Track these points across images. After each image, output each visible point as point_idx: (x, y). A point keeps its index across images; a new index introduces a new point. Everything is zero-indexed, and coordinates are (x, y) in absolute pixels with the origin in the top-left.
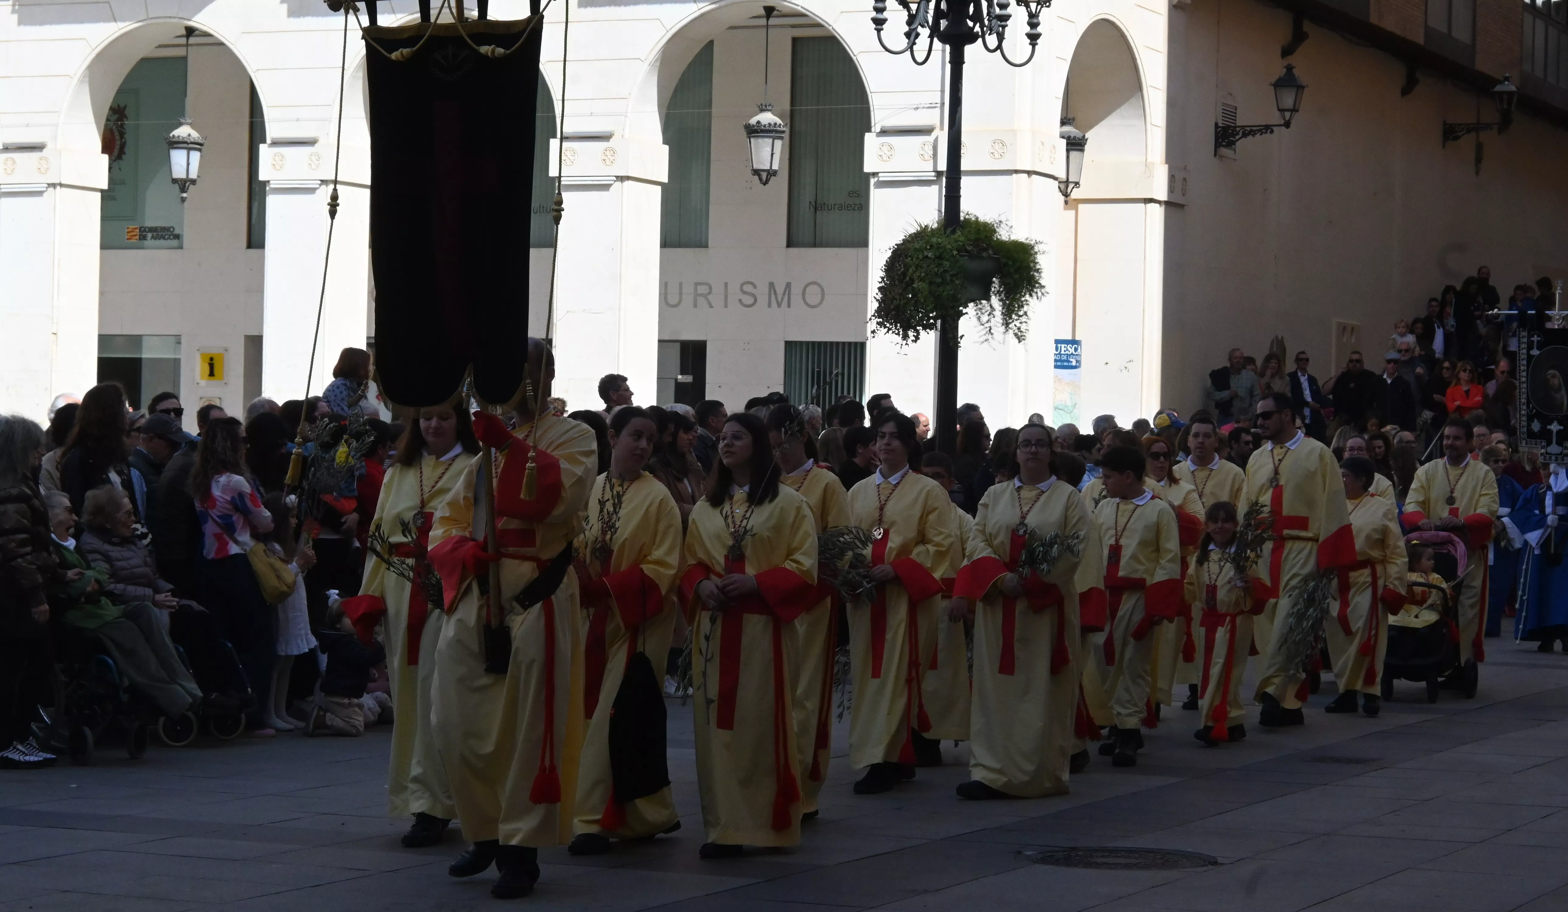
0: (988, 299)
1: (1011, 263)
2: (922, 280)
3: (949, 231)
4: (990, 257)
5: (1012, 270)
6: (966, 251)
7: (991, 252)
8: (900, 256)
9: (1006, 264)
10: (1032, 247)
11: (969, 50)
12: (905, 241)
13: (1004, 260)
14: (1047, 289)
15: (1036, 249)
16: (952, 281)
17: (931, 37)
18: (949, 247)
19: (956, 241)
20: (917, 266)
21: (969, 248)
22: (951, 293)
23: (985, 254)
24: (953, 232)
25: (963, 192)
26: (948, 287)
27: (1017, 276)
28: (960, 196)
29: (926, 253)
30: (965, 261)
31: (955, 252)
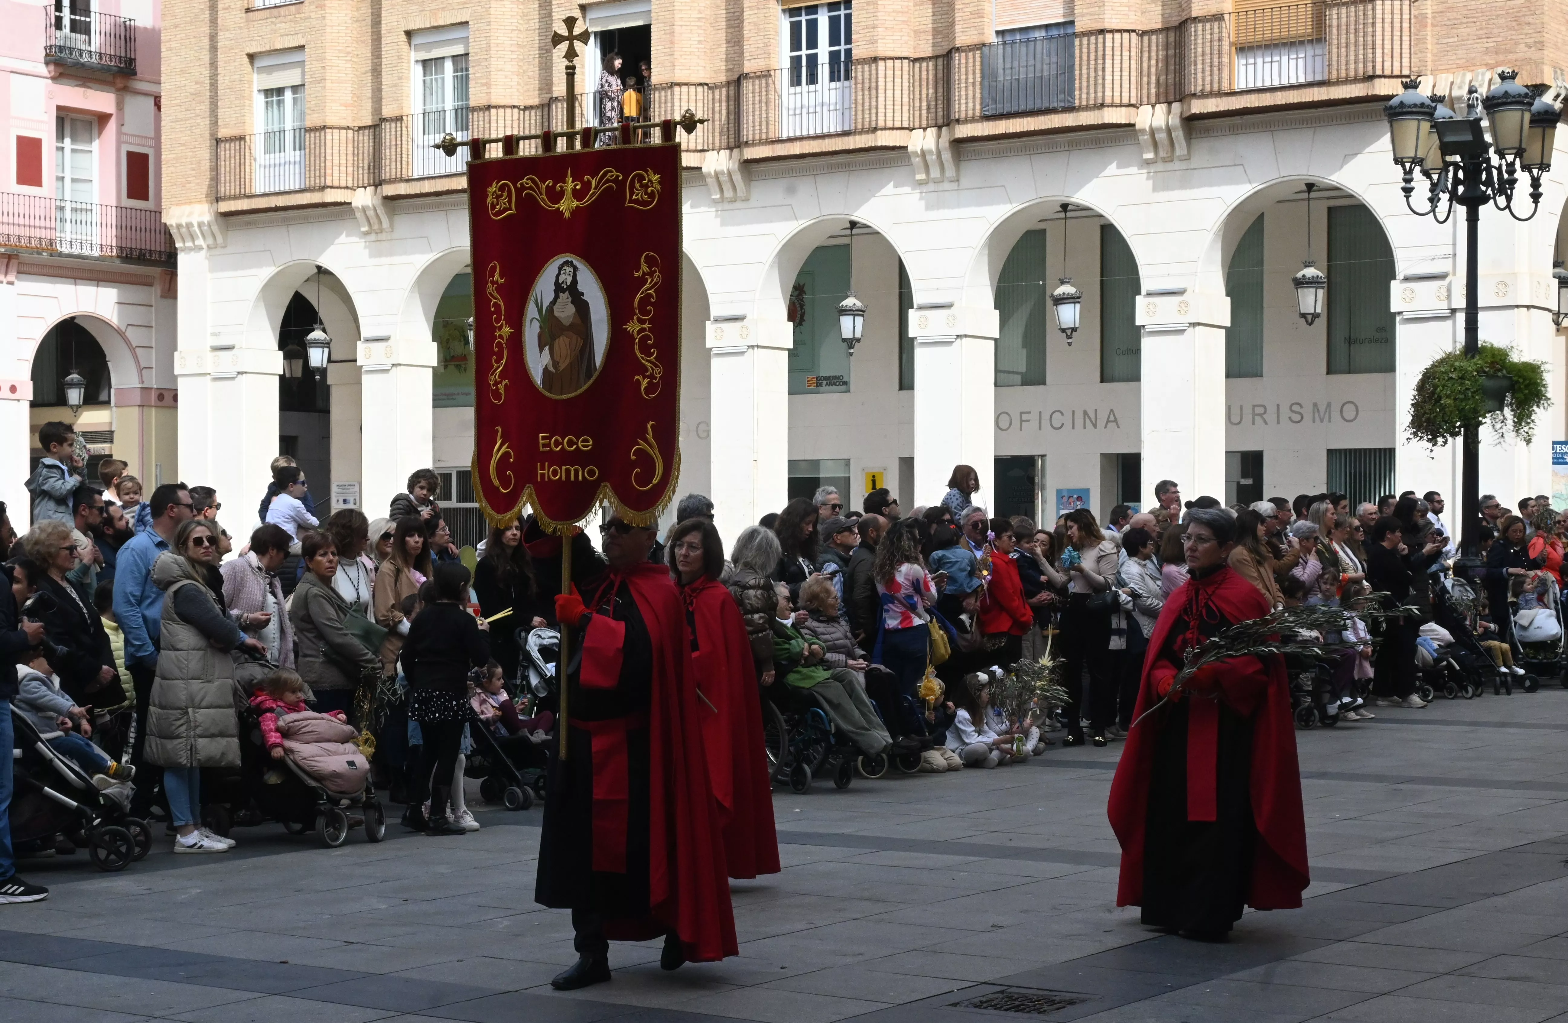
0: (1502, 410)
1: (1521, 380)
2: (1448, 397)
3: (1469, 356)
4: (1504, 376)
5: (1522, 387)
6: (1485, 372)
7: (1504, 372)
8: (1429, 378)
9: (1517, 382)
10: (1539, 367)
11: (1481, 208)
12: (1433, 366)
13: (1515, 379)
14: (1552, 401)
15: (1542, 369)
16: (1473, 397)
17: (1451, 200)
18: (1470, 369)
19: (1476, 364)
20: (1443, 386)
21: (1487, 370)
22: (1473, 406)
23: (1500, 374)
24: (1473, 357)
25: (1480, 325)
26: (1471, 402)
27: (1527, 392)
28: (1477, 328)
29: (1451, 375)
30: (1483, 380)
31: (1475, 373)
